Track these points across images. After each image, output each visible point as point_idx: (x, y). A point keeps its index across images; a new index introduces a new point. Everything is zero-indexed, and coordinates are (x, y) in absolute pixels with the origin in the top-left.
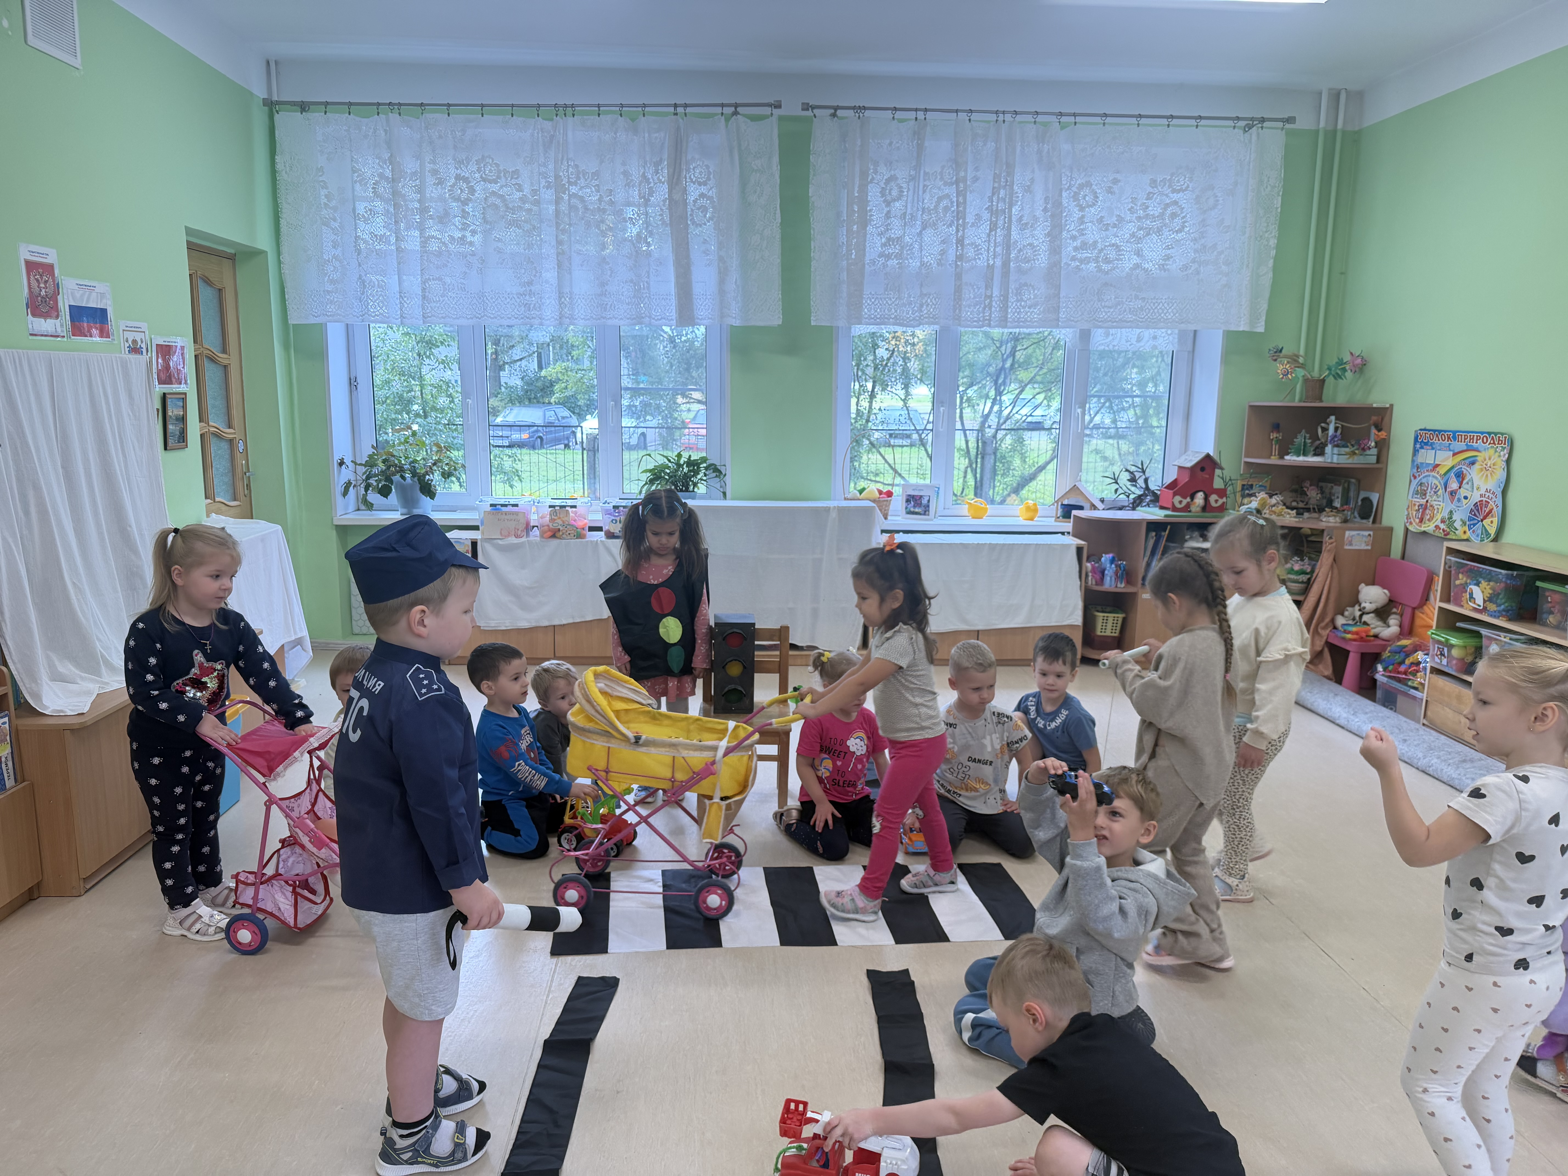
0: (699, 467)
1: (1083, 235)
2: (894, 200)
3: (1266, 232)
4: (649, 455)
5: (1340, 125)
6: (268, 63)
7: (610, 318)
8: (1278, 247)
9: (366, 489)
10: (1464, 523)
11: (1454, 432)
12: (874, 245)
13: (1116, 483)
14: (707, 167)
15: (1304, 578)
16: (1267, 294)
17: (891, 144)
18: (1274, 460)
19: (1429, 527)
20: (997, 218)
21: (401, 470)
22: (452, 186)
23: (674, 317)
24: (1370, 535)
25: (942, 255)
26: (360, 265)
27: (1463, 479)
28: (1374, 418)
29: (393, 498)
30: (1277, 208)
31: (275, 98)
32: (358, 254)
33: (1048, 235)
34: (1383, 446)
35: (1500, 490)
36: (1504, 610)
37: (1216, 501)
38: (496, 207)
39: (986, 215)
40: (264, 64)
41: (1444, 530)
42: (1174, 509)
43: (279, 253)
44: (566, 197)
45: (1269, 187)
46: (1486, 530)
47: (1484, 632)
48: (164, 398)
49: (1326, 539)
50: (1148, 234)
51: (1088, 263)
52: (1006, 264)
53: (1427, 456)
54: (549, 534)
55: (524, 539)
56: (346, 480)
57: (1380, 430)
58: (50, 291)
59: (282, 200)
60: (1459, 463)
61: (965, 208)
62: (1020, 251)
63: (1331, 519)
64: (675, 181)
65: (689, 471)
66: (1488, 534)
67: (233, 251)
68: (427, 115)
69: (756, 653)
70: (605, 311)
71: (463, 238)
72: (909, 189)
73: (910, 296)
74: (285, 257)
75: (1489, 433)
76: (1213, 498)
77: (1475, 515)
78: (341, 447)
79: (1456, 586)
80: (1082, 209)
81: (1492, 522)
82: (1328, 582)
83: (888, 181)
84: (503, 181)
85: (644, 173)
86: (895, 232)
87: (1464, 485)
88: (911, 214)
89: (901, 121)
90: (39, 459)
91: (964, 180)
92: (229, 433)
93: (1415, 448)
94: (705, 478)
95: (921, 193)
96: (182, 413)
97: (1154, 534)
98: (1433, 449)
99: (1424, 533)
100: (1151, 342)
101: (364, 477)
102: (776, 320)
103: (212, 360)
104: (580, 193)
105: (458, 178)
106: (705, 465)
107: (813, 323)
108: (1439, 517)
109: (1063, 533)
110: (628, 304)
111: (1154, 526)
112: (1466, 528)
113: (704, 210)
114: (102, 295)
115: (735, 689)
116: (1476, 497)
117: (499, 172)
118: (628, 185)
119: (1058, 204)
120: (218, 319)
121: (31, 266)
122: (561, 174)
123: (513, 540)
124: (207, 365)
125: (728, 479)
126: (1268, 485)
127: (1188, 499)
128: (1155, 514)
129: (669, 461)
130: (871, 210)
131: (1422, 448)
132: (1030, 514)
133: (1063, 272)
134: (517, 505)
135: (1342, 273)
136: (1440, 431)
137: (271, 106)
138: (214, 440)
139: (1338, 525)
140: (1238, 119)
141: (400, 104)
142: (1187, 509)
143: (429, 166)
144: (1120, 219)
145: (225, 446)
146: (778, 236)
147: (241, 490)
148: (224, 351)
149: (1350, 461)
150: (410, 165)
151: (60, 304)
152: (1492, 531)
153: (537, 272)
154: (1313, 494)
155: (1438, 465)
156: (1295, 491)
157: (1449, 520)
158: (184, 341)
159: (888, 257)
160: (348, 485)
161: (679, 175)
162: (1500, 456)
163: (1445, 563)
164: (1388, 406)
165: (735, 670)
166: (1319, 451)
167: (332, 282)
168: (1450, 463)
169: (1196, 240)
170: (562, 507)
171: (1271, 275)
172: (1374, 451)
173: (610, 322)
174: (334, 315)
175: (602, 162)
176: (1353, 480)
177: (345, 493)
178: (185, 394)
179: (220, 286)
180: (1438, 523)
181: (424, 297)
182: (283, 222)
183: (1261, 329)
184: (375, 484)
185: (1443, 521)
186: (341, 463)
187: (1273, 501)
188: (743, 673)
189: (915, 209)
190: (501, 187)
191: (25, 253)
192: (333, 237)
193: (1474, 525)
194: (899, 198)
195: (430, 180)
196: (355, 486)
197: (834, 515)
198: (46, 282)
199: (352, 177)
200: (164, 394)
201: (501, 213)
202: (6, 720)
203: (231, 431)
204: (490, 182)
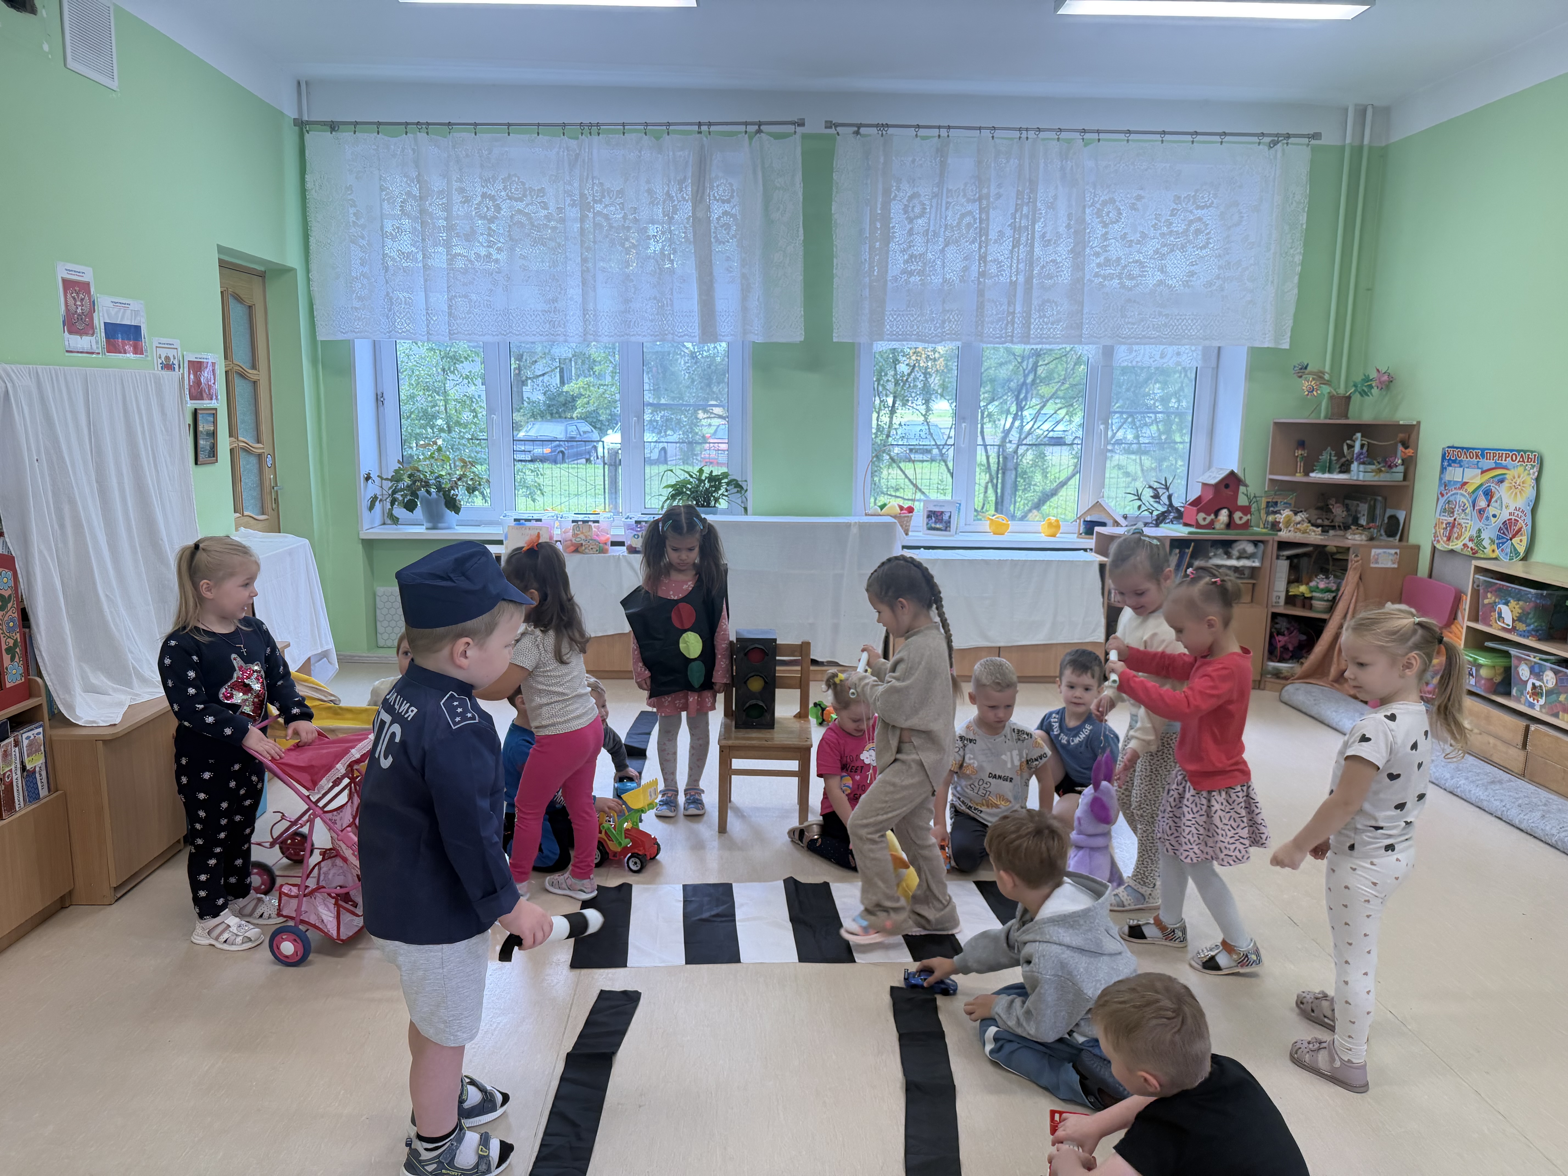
0: (720, 483)
1: (1106, 251)
2: (917, 217)
3: (1291, 248)
4: (671, 471)
5: (1366, 141)
6: (299, 83)
7: (634, 335)
8: (1303, 264)
9: (392, 504)
10: (1493, 542)
11: (1483, 450)
12: (897, 263)
13: (1140, 499)
14: (731, 185)
15: (1330, 596)
16: (1292, 310)
17: (913, 161)
18: (1299, 478)
19: (1457, 545)
20: (1020, 234)
21: (427, 485)
22: (479, 204)
23: (696, 334)
24: (1396, 553)
25: (964, 271)
26: (387, 282)
27: (1492, 497)
28: (1401, 436)
29: (419, 512)
30: (1302, 225)
31: (305, 118)
32: (386, 272)
33: (1072, 251)
34: (1410, 463)
35: (1530, 508)
36: (1533, 630)
37: (1241, 518)
38: (521, 225)
39: (1008, 232)
40: (296, 84)
41: (1472, 549)
42: (1198, 526)
43: (308, 271)
44: (591, 215)
45: (1294, 204)
46: (1515, 549)
47: (1513, 651)
48: (195, 413)
49: (1352, 556)
50: (1172, 250)
51: (1112, 279)
52: (1029, 280)
53: (1455, 474)
54: (572, 548)
56: (372, 495)
57: (1406, 447)
58: (86, 308)
59: (311, 218)
60: (1488, 481)
61: (988, 225)
62: (1043, 267)
63: (1357, 537)
64: (699, 198)
65: (711, 486)
66: (1517, 553)
67: (263, 269)
68: (455, 134)
69: (778, 668)
70: (629, 327)
71: (489, 256)
72: (931, 206)
73: (932, 312)
74: (314, 275)
75: (1519, 451)
76: (1237, 515)
77: (1504, 533)
78: (368, 462)
79: (1484, 605)
80: (1105, 225)
81: (1521, 541)
82: (1353, 600)
83: (911, 198)
84: (528, 199)
85: (668, 191)
86: (918, 249)
87: (1493, 503)
88: (934, 231)
89: (924, 138)
90: (75, 473)
91: (988, 196)
92: (258, 448)
93: (1442, 465)
94: (726, 494)
95: (944, 209)
96: (212, 428)
97: (1177, 551)
98: (1461, 466)
99: (1452, 551)
100: (1174, 358)
101: (390, 492)
102: (798, 336)
103: (242, 376)
104: (605, 211)
105: (484, 196)
106: (726, 480)
107: (835, 340)
108: (1467, 535)
109: (1085, 550)
110: (652, 321)
111: (1178, 543)
112: (1495, 547)
113: (727, 227)
114: (136, 313)
115: (757, 704)
116: (1505, 516)
117: (525, 190)
118: (652, 203)
119: (1082, 221)
120: (248, 336)
121: (68, 284)
122: (586, 192)
124: (238, 382)
125: (749, 494)
126: (1293, 502)
127: (1212, 516)
128: (1179, 531)
129: (691, 476)
130: (893, 227)
131: (1449, 465)
132: (1052, 530)
133: (1086, 289)
134: (540, 520)
135: (1368, 290)
136: (1468, 449)
137: (302, 126)
138: (242, 455)
139: (1363, 543)
140: (1263, 134)
141: (428, 124)
142: (1211, 525)
143: (455, 185)
144: (1144, 236)
145: (253, 460)
146: (801, 253)
147: (269, 505)
149: (1376, 478)
150: (437, 183)
151: (96, 321)
152: (1522, 550)
153: (561, 289)
154: (1339, 512)
155: (1465, 483)
156: (1319, 508)
157: (1477, 539)
158: (215, 357)
159: (911, 273)
160: (374, 499)
161: (703, 193)
162: (1529, 474)
163: (1474, 582)
164: (1415, 423)
165: (756, 685)
166: (1345, 468)
167: (360, 299)
168: (1478, 481)
169: (1220, 256)
170: (584, 522)
171: (1296, 291)
172: (1401, 469)
173: (633, 339)
174: (361, 332)
175: (626, 180)
176: (1380, 498)
177: (371, 507)
178: (216, 409)
179: (250, 303)
180: (1466, 541)
181: (450, 314)
182: (312, 240)
183: (1286, 346)
184: (401, 498)
185: (1471, 540)
186: (368, 478)
187: (1298, 518)
188: (764, 688)
189: (938, 226)
190: (527, 205)
191: (62, 273)
192: (361, 255)
193: (1503, 543)
194: (921, 215)
195: (457, 198)
196: (381, 500)
197: (855, 530)
198: (82, 300)
199: (381, 195)
200: (196, 410)
201: (527, 231)
202: (40, 730)
203: (260, 445)
204: (516, 200)
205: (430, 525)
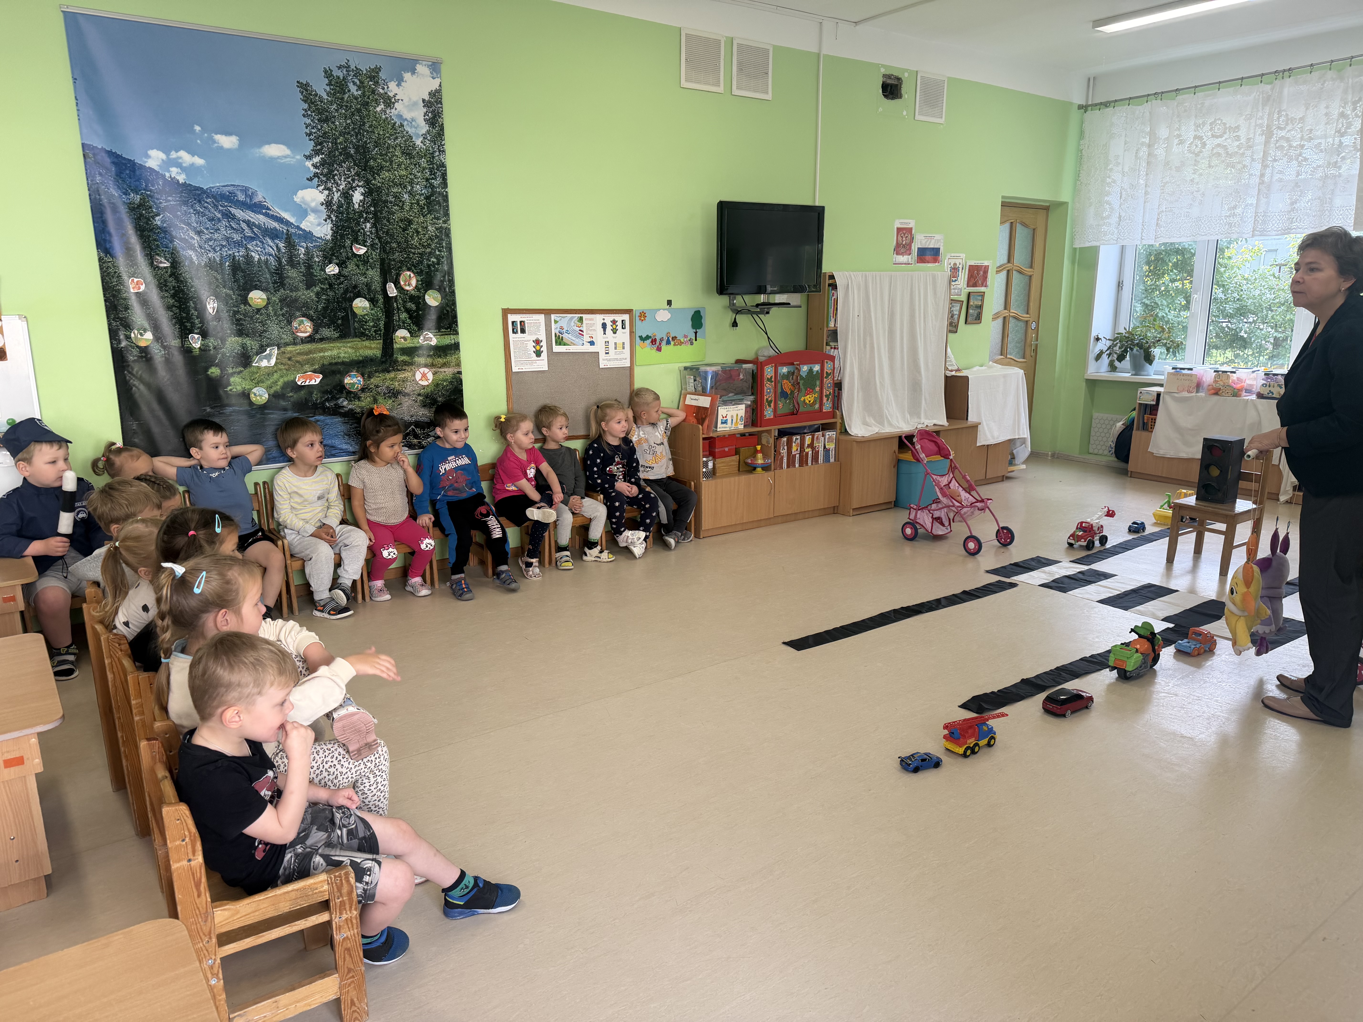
6: (1089, 79)
22: (1190, 144)
26: (1120, 206)
29: (1127, 362)
31: (1088, 103)
32: (1121, 199)
38: (1219, 154)
40: (1086, 81)
43: (1075, 203)
48: (969, 295)
54: (1213, 391)
55: (1194, 394)
56: (1099, 350)
58: (908, 242)
67: (1048, 204)
68: (1181, 96)
71: (1193, 180)
74: (1078, 205)
78: (1100, 328)
84: (1226, 136)
85: (1343, 112)
90: (876, 323)
92: (1025, 317)
96: (980, 303)
101: (1110, 348)
103: (1020, 272)
104: (1288, 135)
105: (1196, 137)
110: (1314, 216)
114: (938, 241)
115: (1210, 484)
117: (1226, 129)
118: (1327, 123)
120: (1031, 248)
121: (899, 230)
122: (1272, 123)
123: (1185, 394)
124: (1017, 277)
134: (1191, 369)
137: (1084, 108)
138: (1015, 321)
141: (1163, 93)
143: (1175, 132)
145: (1022, 325)
147: (1028, 352)
148: (1031, 267)
150: (1163, 133)
151: (913, 248)
158: (998, 262)
160: (1101, 353)
165: (1214, 472)
167: (1102, 218)
170: (1224, 372)
174: (1104, 240)
175: (1307, 109)
177: (1097, 358)
178: (984, 293)
179: (1033, 227)
184: (1117, 353)
186: (1097, 339)
188: (1219, 475)
190: (1225, 139)
191: (897, 224)
195: (1175, 142)
198: (907, 237)
200: (969, 293)
201: (1223, 159)
202: (835, 433)
203: (1028, 316)
204: (1217, 137)
205: (1134, 372)
